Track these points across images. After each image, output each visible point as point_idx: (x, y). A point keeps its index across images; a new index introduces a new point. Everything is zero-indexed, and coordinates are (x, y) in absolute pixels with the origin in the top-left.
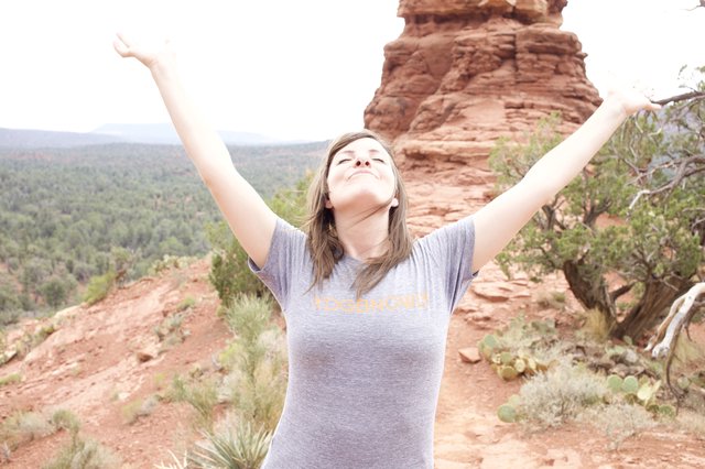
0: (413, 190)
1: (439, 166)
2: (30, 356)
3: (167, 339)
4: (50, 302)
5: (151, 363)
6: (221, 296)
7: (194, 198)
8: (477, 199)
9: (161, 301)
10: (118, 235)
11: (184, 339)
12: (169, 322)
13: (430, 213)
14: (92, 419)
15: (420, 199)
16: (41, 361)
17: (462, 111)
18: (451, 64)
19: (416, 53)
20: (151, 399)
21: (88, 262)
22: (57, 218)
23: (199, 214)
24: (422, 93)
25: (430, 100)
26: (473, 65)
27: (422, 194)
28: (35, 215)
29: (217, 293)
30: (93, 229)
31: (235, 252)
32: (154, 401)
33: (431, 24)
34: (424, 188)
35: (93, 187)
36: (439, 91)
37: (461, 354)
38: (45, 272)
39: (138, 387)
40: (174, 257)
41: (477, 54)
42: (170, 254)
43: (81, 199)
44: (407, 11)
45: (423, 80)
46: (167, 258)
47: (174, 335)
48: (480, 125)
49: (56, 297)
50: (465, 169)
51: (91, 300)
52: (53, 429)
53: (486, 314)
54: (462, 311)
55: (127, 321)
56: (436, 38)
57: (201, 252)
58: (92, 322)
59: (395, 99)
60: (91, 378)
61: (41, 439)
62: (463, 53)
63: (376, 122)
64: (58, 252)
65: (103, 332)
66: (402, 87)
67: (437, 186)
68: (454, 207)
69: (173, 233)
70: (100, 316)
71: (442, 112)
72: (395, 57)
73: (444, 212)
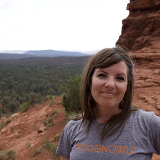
1: (143, 62)
2: (3, 130)
3: (48, 125)
4: (11, 111)
5: (43, 133)
6: (66, 110)
7: (58, 75)
8: (157, 74)
9: (46, 111)
11: (53, 125)
12: (48, 119)
13: (140, 79)
14: (21, 154)
15: (136, 74)
16: (6, 132)
17: (151, 42)
18: (146, 26)
19: (134, 22)
20: (41, 147)
21: (24, 97)
22: (13, 82)
23: (60, 80)
24: (136, 36)
25: (139, 39)
26: (154, 26)
27: (137, 72)
28: (6, 82)
29: (64, 109)
30: (25, 86)
31: (71, 94)
32: (42, 148)
33: (139, 12)
35: (25, 72)
36: (142, 36)
38: (9, 100)
39: (37, 142)
40: (50, 96)
41: (156, 22)
42: (50, 95)
43: (21, 76)
44: (130, 8)
45: (136, 32)
46: (48, 96)
47: (50, 124)
48: (157, 47)
49: (13, 109)
50: (152, 63)
51: (23, 111)
52: (8, 157)
55: (34, 118)
56: (140, 17)
57: (59, 94)
58: (23, 118)
59: (126, 39)
60: (22, 138)
62: (150, 22)
64: (14, 94)
65: (26, 122)
66: (129, 35)
67: (142, 69)
68: (149, 77)
69: (51, 87)
70: (26, 116)
71: (143, 43)
72: (126, 24)
73: (145, 79)
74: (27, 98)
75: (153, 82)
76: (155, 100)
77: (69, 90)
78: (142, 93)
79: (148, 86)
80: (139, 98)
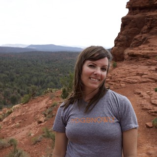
0: (131, 67)
1: (140, 59)
2: (5, 120)
3: (47, 116)
4: (12, 102)
5: (42, 124)
8: (153, 70)
9: (46, 103)
10: (34, 81)
11: (53, 116)
12: (48, 110)
14: (22, 142)
15: (133, 70)
16: (7, 122)
17: (148, 40)
18: (144, 24)
19: (133, 20)
20: (41, 136)
21: (24, 90)
22: (15, 75)
23: (60, 74)
24: (134, 34)
25: (137, 36)
26: (152, 24)
27: (134, 69)
28: (8, 74)
30: (26, 79)
31: (70, 87)
33: (138, 11)
34: (134, 66)
35: (26, 65)
37: (146, 125)
38: (11, 93)
39: (37, 132)
41: (154, 20)
42: (50, 88)
43: (23, 69)
44: (130, 6)
45: (135, 30)
46: (48, 89)
47: (50, 115)
48: (154, 45)
49: (14, 101)
50: (149, 60)
51: (24, 102)
52: (9, 145)
53: (155, 110)
54: (147, 109)
55: (35, 110)
56: (139, 15)
57: (59, 88)
58: (24, 110)
60: (23, 128)
61: (6, 148)
62: (149, 20)
63: (119, 44)
64: (15, 86)
65: (27, 113)
66: (128, 32)
67: (139, 66)
68: (145, 73)
69: (52, 81)
70: (27, 108)
71: (141, 40)
72: (125, 22)
73: (141, 75)
74: (28, 91)
75: (149, 78)
76: (149, 95)
77: (68, 84)
78: (138, 88)
79: (144, 82)
80: (135, 93)
